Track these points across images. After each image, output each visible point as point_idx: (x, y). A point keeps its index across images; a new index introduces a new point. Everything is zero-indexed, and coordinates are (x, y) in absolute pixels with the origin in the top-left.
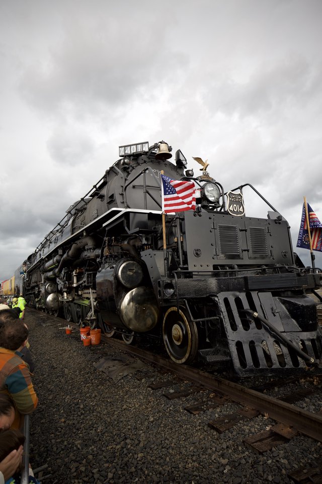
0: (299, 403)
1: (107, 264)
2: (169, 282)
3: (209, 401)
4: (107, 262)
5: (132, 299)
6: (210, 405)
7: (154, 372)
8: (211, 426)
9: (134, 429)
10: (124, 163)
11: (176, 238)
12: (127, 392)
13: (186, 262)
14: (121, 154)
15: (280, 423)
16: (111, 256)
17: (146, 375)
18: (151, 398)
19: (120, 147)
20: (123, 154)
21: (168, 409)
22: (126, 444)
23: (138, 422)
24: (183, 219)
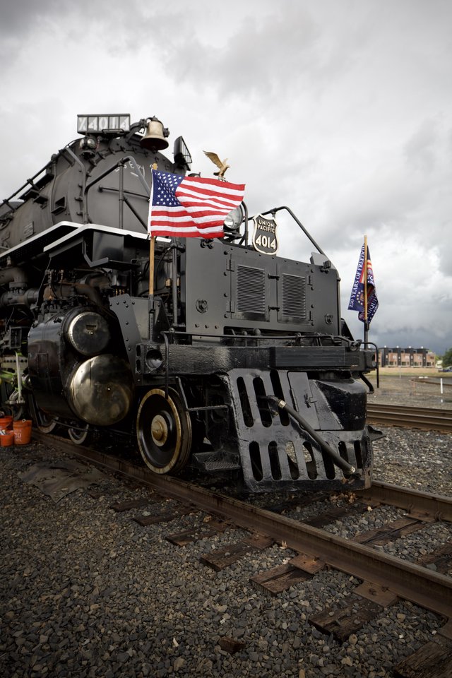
0: (327, 527)
1: (49, 314)
2: (155, 347)
3: (203, 526)
4: (48, 312)
5: (90, 374)
6: (204, 533)
7: (119, 486)
8: (205, 562)
9: (85, 569)
10: (86, 146)
11: (169, 281)
12: (74, 516)
13: (182, 319)
14: (80, 129)
15: (302, 554)
16: (57, 302)
17: (107, 491)
18: (113, 524)
19: (79, 116)
20: (85, 129)
21: (141, 540)
22: (71, 592)
23: (92, 560)
24: (183, 250)
